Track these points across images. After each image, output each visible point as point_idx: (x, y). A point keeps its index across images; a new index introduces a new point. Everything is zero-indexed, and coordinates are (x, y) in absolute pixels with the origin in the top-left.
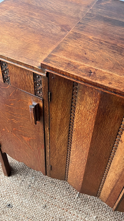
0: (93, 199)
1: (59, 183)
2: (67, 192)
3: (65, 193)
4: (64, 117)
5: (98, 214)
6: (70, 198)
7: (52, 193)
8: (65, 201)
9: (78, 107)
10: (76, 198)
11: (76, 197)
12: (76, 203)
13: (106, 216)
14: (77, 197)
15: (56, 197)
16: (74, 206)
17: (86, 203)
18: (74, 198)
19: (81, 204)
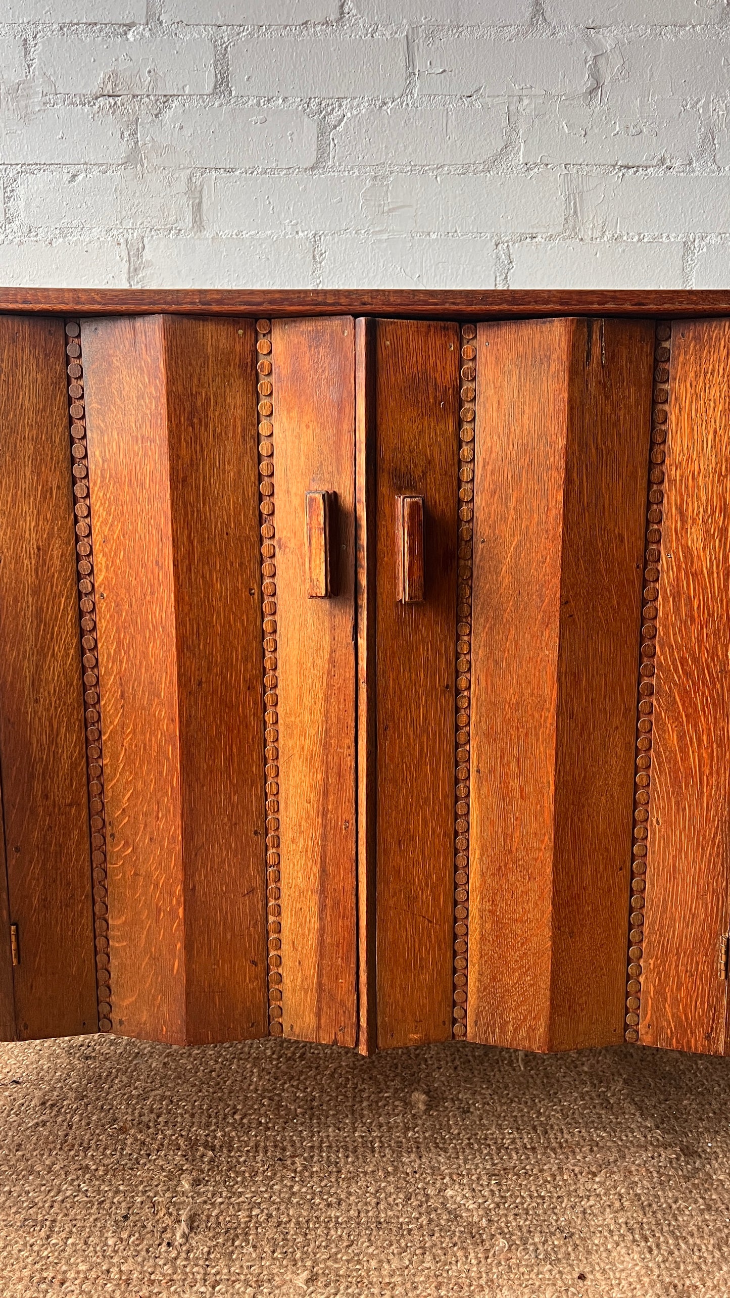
0: (270, 1216)
1: (66, 1215)
2: (124, 1235)
3: (111, 1242)
4: (51, 535)
5: (315, 1263)
6: (148, 1251)
7: (38, 1266)
8: (121, 1271)
9: (97, 453)
10: (179, 1240)
11: (178, 1234)
12: (187, 1259)
13: (358, 1255)
14: (185, 1236)
15: (65, 1272)
16: (175, 1277)
17: (237, 1243)
18: (169, 1244)
19: (212, 1256)
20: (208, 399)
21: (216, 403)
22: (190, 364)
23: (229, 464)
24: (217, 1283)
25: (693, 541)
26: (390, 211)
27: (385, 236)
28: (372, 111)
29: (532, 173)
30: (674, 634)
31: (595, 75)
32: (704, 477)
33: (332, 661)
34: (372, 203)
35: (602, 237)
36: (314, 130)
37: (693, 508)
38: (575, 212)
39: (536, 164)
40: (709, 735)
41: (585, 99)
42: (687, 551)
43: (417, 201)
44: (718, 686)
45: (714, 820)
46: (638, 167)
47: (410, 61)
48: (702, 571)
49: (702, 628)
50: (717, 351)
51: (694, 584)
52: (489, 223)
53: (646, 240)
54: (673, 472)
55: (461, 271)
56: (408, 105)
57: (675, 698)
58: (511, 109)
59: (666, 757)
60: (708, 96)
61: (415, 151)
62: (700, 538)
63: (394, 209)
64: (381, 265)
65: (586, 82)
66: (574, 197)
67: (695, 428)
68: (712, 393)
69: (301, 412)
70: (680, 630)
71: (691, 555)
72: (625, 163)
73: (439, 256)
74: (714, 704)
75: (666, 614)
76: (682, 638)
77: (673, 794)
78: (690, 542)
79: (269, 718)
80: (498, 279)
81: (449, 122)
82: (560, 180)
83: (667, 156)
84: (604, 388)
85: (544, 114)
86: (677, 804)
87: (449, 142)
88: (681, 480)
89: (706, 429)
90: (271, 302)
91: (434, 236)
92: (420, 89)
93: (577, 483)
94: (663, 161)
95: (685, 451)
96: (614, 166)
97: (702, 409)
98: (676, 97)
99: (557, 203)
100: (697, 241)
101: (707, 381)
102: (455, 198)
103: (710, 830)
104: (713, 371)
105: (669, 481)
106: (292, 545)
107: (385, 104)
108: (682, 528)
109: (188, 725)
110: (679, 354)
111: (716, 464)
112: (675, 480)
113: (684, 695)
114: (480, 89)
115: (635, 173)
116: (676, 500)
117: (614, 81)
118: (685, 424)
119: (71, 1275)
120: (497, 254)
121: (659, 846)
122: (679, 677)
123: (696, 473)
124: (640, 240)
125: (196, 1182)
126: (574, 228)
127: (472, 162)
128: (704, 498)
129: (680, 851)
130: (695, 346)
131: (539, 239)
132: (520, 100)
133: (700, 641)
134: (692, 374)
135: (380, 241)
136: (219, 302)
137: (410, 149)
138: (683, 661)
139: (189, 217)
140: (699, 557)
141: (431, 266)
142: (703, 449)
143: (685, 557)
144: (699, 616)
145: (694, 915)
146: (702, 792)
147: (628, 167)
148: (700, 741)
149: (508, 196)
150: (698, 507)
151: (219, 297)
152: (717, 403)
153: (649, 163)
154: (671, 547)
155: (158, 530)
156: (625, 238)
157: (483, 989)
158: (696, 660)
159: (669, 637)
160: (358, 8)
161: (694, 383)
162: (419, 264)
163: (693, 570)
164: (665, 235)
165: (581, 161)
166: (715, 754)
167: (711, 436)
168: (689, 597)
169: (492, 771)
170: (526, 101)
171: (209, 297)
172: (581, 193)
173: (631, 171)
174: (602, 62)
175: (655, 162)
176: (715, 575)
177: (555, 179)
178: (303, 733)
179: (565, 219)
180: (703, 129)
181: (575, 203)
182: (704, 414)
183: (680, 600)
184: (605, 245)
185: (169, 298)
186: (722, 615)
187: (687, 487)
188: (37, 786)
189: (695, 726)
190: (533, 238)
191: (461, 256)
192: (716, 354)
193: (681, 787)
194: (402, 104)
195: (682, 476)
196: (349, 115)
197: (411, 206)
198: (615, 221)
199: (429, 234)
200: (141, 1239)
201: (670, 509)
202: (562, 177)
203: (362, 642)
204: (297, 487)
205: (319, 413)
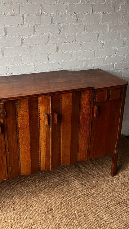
0: (35, 189)
1: (10, 196)
2: (19, 196)
4: (14, 123)
8: (22, 200)
9: (19, 113)
10: (26, 194)
12: (29, 196)
13: (48, 190)
16: (28, 198)
17: (33, 193)
19: (31, 195)
21: (34, 106)
23: (35, 112)
24: (34, 198)
26: (32, 51)
27: (32, 55)
28: (29, 37)
29: (52, 44)
31: (60, 30)
33: (47, 131)
34: (29, 50)
35: (61, 52)
36: (20, 40)
37: (84, 108)
38: (58, 49)
40: (86, 130)
41: (59, 34)
44: (87, 125)
45: (86, 138)
52: (46, 52)
54: (82, 105)
58: (49, 36)
59: (81, 133)
60: (75, 33)
61: (35, 42)
62: (85, 111)
66: (57, 47)
69: (43, 105)
71: (84, 113)
73: (39, 57)
75: (81, 119)
76: (83, 121)
79: (39, 138)
81: (40, 38)
84: (75, 98)
85: (53, 36)
87: (40, 41)
92: (36, 34)
93: (73, 109)
94: (69, 42)
96: (63, 43)
98: (71, 33)
99: (55, 48)
100: (73, 52)
102: (41, 49)
104: (86, 95)
106: (42, 119)
109: (31, 141)
110: (83, 93)
111: (86, 104)
113: (83, 127)
114: (44, 33)
115: (65, 43)
116: (82, 108)
117: (62, 31)
118: (83, 100)
119: (16, 202)
120: (47, 56)
121: (81, 142)
122: (82, 125)
123: (84, 105)
125: (24, 187)
126: (58, 52)
127: (44, 43)
129: (83, 142)
131: (53, 53)
133: (85, 121)
139: (2, 54)
145: (84, 148)
146: (85, 136)
149: (48, 48)
152: (86, 98)
153: (67, 42)
154: (82, 112)
155: (27, 121)
156: (64, 52)
157: (63, 160)
158: (84, 123)
159: (81, 121)
160: (26, 22)
161: (84, 96)
162: (36, 58)
164: (69, 51)
165: (58, 42)
166: (86, 132)
167: (86, 101)
168: (84, 117)
169: (64, 138)
170: (51, 35)
174: (61, 28)
176: (86, 115)
177: (55, 45)
178: (43, 139)
179: (56, 50)
180: (74, 37)
184: (62, 54)
185: (28, 96)
186: (87, 119)
188: (13, 151)
189: (84, 130)
192: (86, 93)
193: (83, 136)
194: (33, 36)
196: (25, 38)
197: (35, 50)
198: (63, 50)
199: (38, 54)
200: (22, 196)
203: (51, 129)
204: (43, 113)
205: (45, 106)
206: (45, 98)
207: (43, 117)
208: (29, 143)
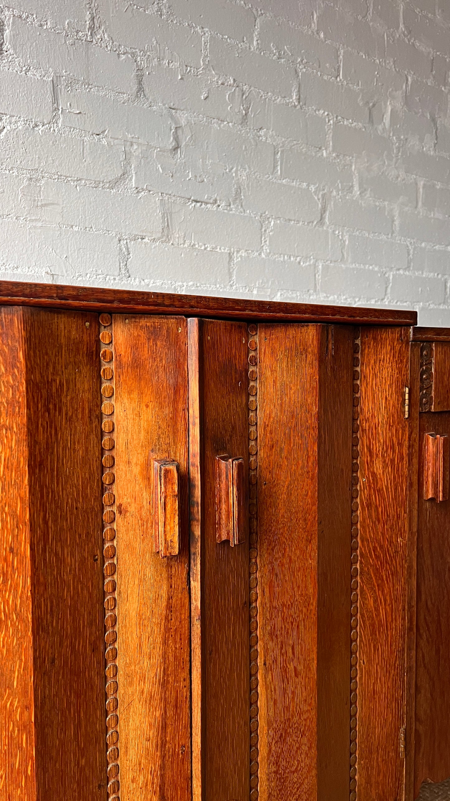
20: (61, 385)
21: (68, 389)
22: (47, 354)
23: (78, 442)
25: (377, 469)
26: (42, 206)
27: (40, 224)
28: (27, 129)
29: (140, 195)
30: (369, 532)
31: (176, 139)
32: (381, 427)
33: (169, 607)
34: (29, 198)
35: (184, 244)
38: (168, 225)
39: (143, 189)
40: (390, 596)
41: (171, 153)
42: (374, 474)
43: (63, 201)
44: (394, 561)
45: (394, 652)
46: (202, 202)
47: (55, 100)
48: (383, 488)
49: (384, 526)
50: (385, 347)
51: (379, 497)
52: (114, 225)
53: (208, 249)
54: (364, 425)
55: (96, 256)
56: (54, 130)
57: (371, 575)
58: (126, 149)
59: (367, 617)
60: (237, 167)
61: (60, 165)
62: (381, 466)
63: (46, 205)
64: (37, 245)
65: (170, 143)
66: (167, 215)
67: (375, 395)
68: (384, 373)
69: (141, 393)
70: (372, 528)
71: (376, 478)
72: (195, 199)
73: (80, 243)
74: (392, 575)
75: (364, 520)
76: (374, 534)
77: (372, 640)
78: (375, 470)
79: (109, 672)
80: (121, 265)
81: (85, 149)
82: (158, 203)
83: (218, 198)
84: (334, 371)
85: (147, 158)
86: (374, 646)
87: (85, 164)
88: (369, 430)
89: (381, 396)
90: (121, 301)
91: (76, 229)
92: (63, 121)
93: (323, 437)
94: (216, 201)
95: (371, 411)
96: (189, 199)
97: (379, 384)
98: (221, 163)
99: (157, 218)
100: (235, 253)
101: (381, 366)
102: (91, 203)
103: (393, 658)
104: (384, 359)
105: (362, 430)
106: (132, 509)
107: (37, 126)
108: (371, 461)
109: (42, 707)
110: (365, 348)
111: (387, 419)
112: (366, 430)
113: (376, 572)
114: (105, 131)
115: (201, 205)
116: (367, 443)
117: (187, 146)
118: (370, 393)
120: (120, 247)
121: (365, 680)
122: (373, 560)
123: (377, 425)
124: (205, 249)
126: (168, 236)
127: (102, 180)
128: (382, 441)
129: (377, 679)
130: (374, 343)
131: (146, 240)
132: (132, 145)
133: (383, 534)
134: (372, 361)
135: (35, 227)
136: (75, 298)
137: (57, 163)
138: (375, 549)
140: (381, 479)
141: (74, 251)
142: (380, 409)
143: (373, 480)
144: (382, 518)
145: (386, 720)
146: (388, 635)
147: (197, 202)
148: (385, 601)
149: (126, 208)
150: (379, 446)
151: (75, 293)
152: (387, 380)
153: (208, 201)
154: (365, 474)
155: (13, 515)
156: (197, 246)
158: (381, 547)
159: (366, 534)
160: (15, 49)
161: (374, 367)
162: (65, 248)
163: (378, 488)
164: (218, 247)
165: (170, 192)
166: (394, 608)
167: (384, 401)
168: (376, 506)
169: (275, 661)
170: (135, 147)
171: (65, 293)
172: (171, 214)
173: (199, 204)
174: (180, 132)
175: (211, 201)
176: (390, 490)
177: (155, 201)
178: (143, 678)
179: (163, 229)
180: (235, 186)
181: (167, 219)
182: (380, 387)
183: (371, 509)
184: (186, 250)
185: (27, 291)
186: (394, 515)
187: (372, 434)
189: (383, 591)
190: (142, 239)
191: (96, 246)
192: (385, 349)
193: (376, 635)
194: (50, 129)
195: (369, 427)
196: (8, 127)
197: (58, 204)
198: (190, 234)
199: (72, 227)
201: (363, 449)
202: (159, 201)
203: (196, 585)
204: (138, 458)
205: (158, 394)
206: (154, 333)
207: (138, 486)
208: (24, 727)
